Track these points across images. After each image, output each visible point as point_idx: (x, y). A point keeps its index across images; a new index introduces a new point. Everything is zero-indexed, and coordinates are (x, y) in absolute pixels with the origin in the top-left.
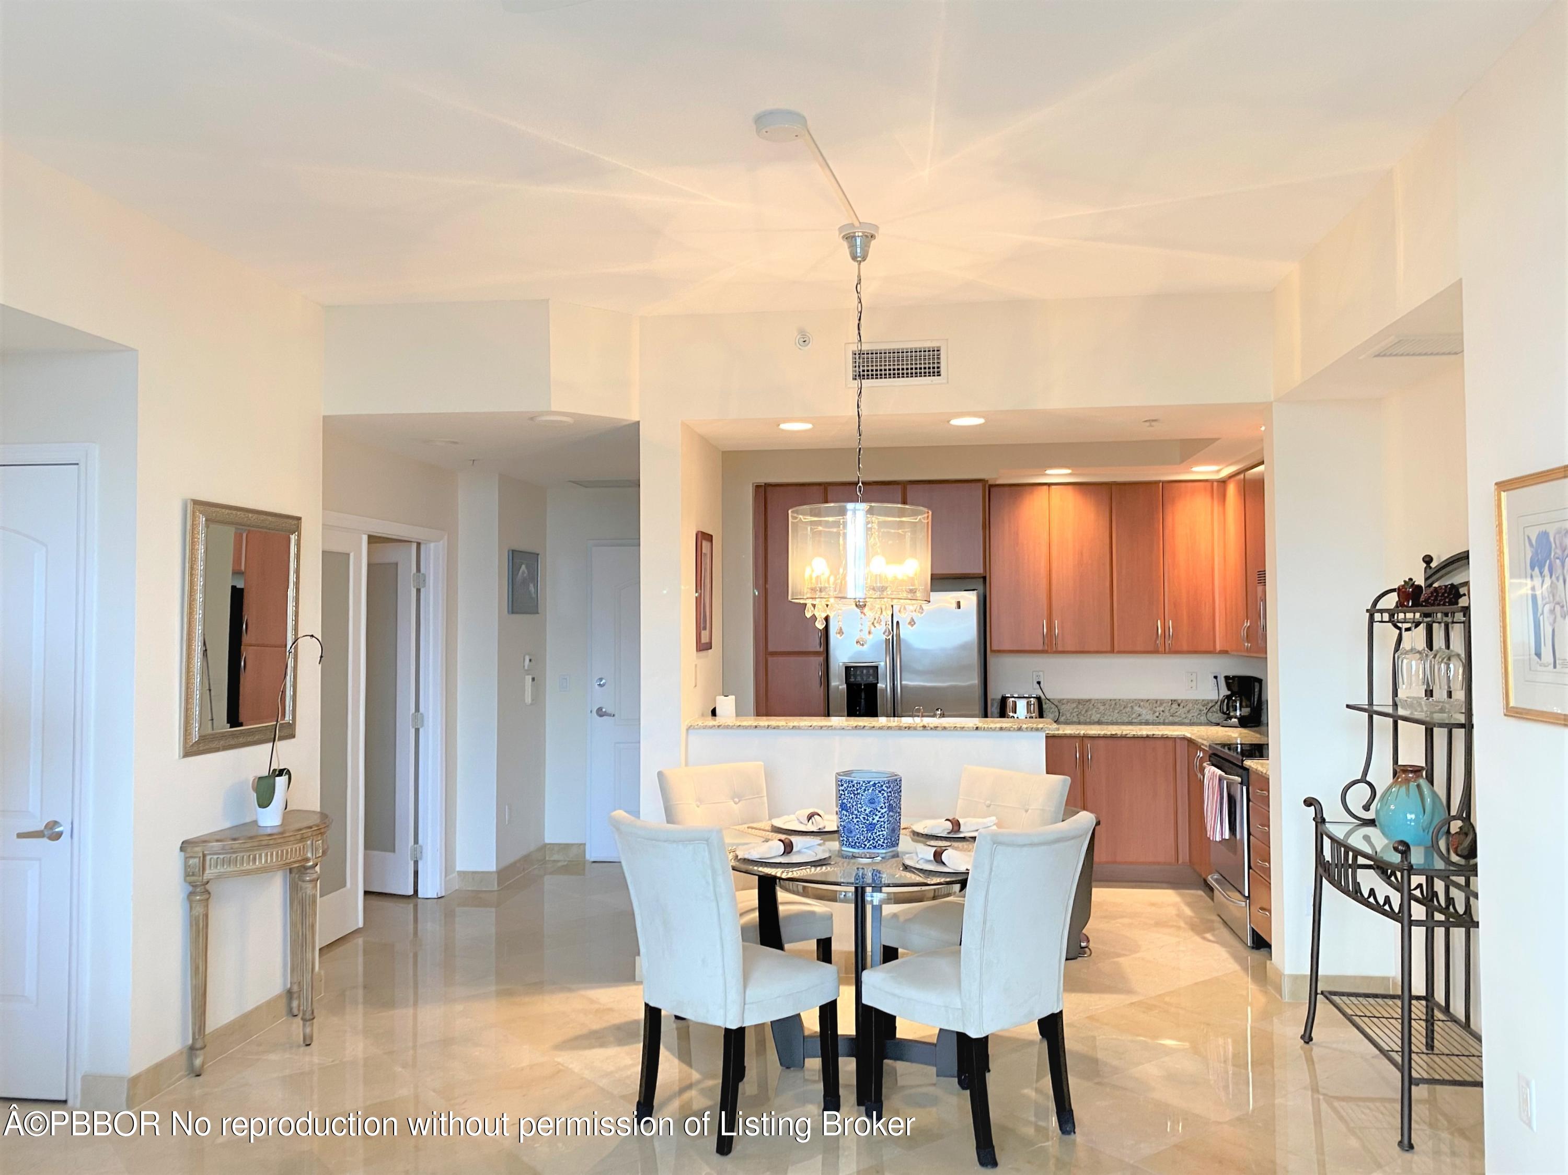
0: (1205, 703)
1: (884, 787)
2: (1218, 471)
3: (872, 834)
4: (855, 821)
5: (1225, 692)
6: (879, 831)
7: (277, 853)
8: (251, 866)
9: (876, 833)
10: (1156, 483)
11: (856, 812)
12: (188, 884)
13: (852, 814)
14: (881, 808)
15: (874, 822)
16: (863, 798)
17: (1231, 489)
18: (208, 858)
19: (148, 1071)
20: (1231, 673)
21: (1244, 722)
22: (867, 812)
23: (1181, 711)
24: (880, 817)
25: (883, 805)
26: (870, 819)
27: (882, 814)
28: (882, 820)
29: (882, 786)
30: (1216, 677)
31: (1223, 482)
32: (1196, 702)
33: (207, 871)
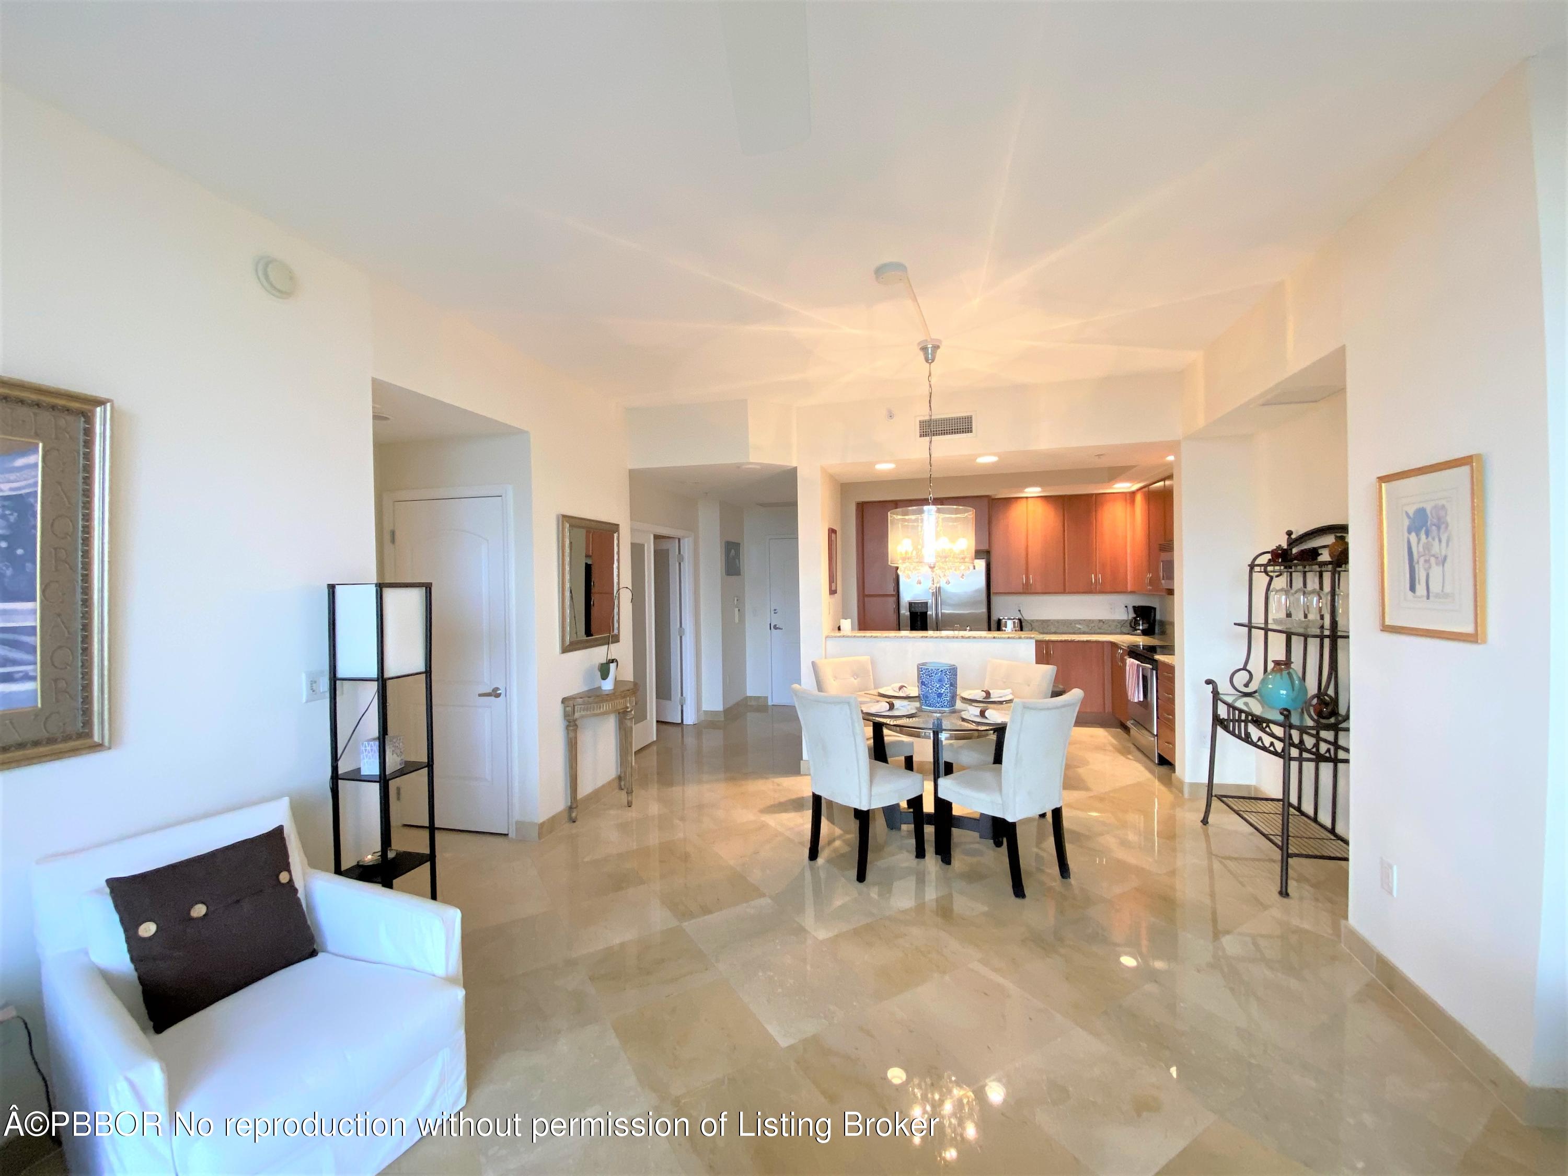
0: (1120, 622)
1: (947, 672)
2: (1131, 487)
3: (940, 699)
4: (930, 691)
5: (1132, 615)
7: (612, 704)
9: (943, 698)
10: (1092, 495)
11: (931, 687)
12: (566, 721)
13: (928, 687)
14: (946, 684)
15: (941, 692)
16: (934, 678)
17: (1139, 498)
18: (576, 707)
19: (548, 820)
20: (1137, 604)
21: (1145, 633)
22: (937, 686)
23: (1105, 626)
25: (946, 682)
26: (939, 691)
28: (946, 691)
30: (1126, 607)
31: (1133, 494)
32: (1114, 621)
33: (576, 714)
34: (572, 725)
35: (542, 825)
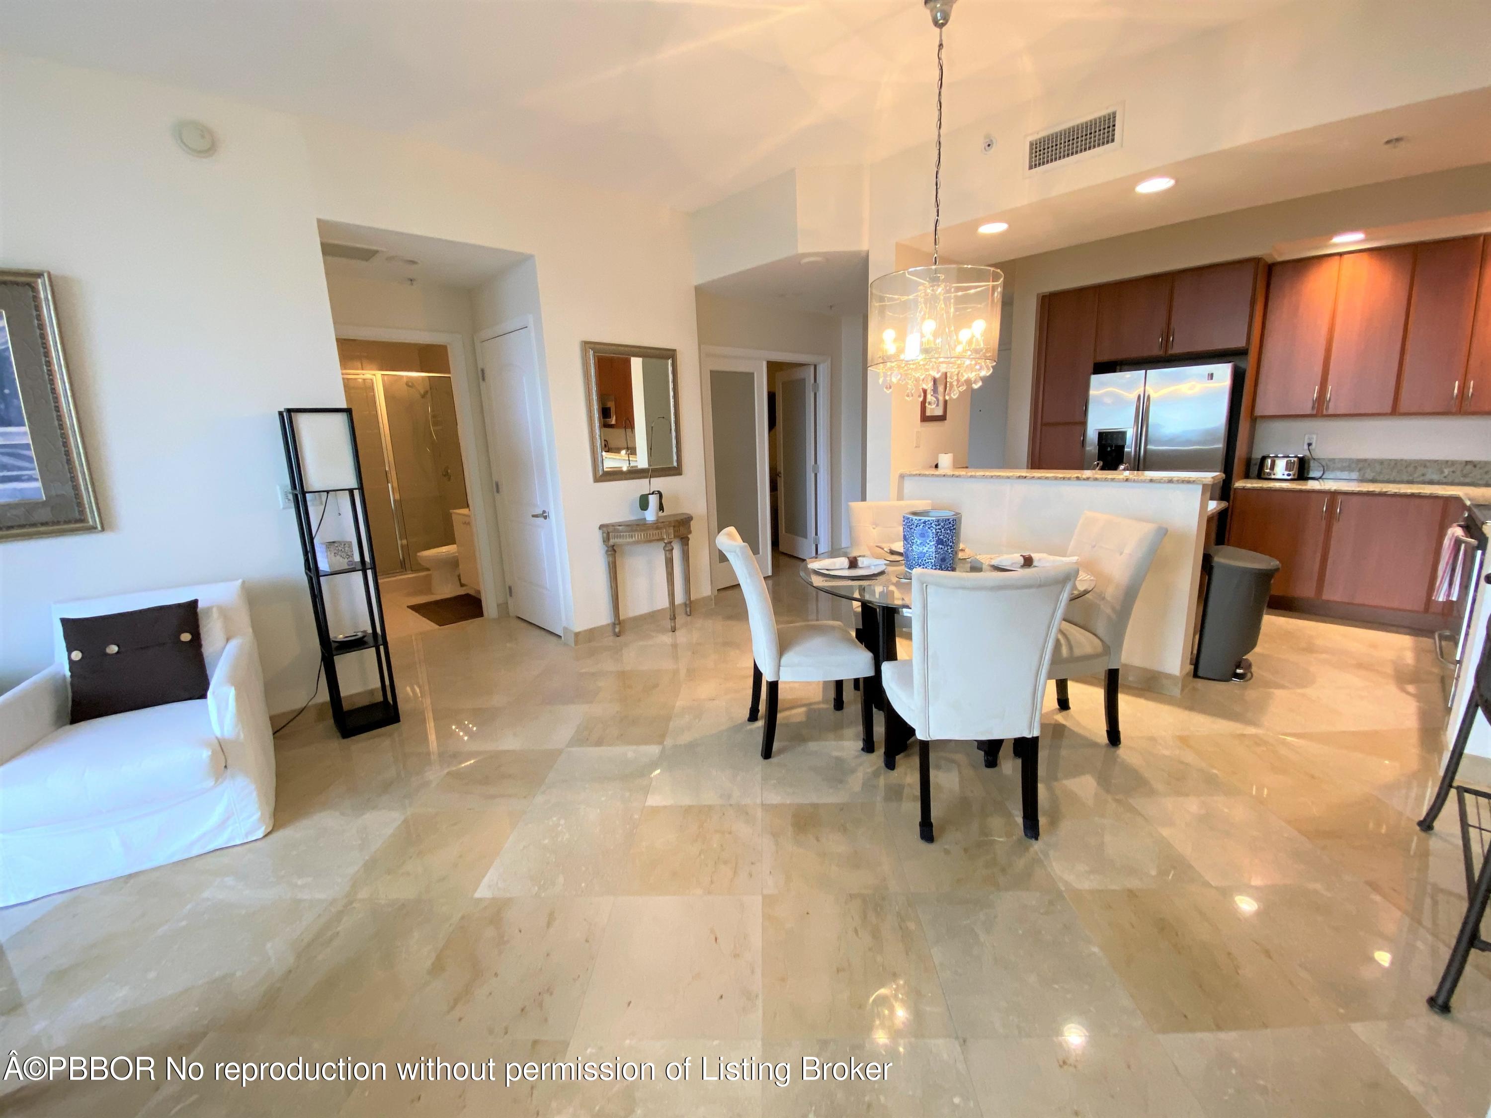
1: (933, 525)
3: (922, 561)
6: (928, 559)
7: (644, 535)
8: (631, 540)
9: (925, 560)
12: (604, 546)
14: (930, 541)
15: (924, 551)
16: (915, 532)
18: (611, 534)
19: (585, 631)
24: (929, 548)
25: (931, 539)
27: (930, 546)
28: (931, 550)
29: (931, 524)
33: (611, 540)
34: (612, 551)
35: (577, 635)
